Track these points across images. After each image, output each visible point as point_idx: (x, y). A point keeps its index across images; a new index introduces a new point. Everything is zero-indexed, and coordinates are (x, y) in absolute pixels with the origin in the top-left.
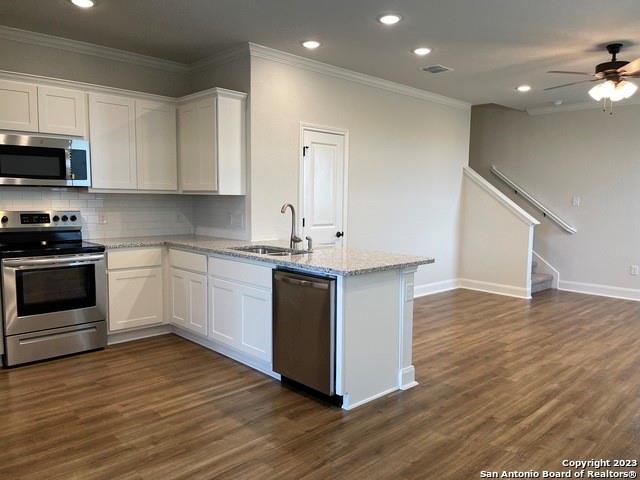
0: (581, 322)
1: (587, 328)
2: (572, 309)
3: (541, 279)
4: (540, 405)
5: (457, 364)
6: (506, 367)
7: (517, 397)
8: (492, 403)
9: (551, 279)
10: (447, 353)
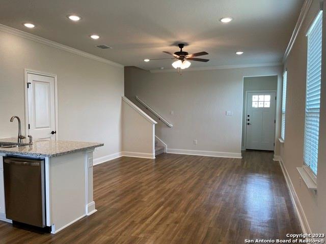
0: (175, 167)
1: (177, 170)
2: (172, 162)
3: (159, 149)
4: (156, 210)
5: (118, 196)
6: (142, 194)
7: (145, 209)
8: (134, 213)
9: (163, 148)
10: (114, 191)
